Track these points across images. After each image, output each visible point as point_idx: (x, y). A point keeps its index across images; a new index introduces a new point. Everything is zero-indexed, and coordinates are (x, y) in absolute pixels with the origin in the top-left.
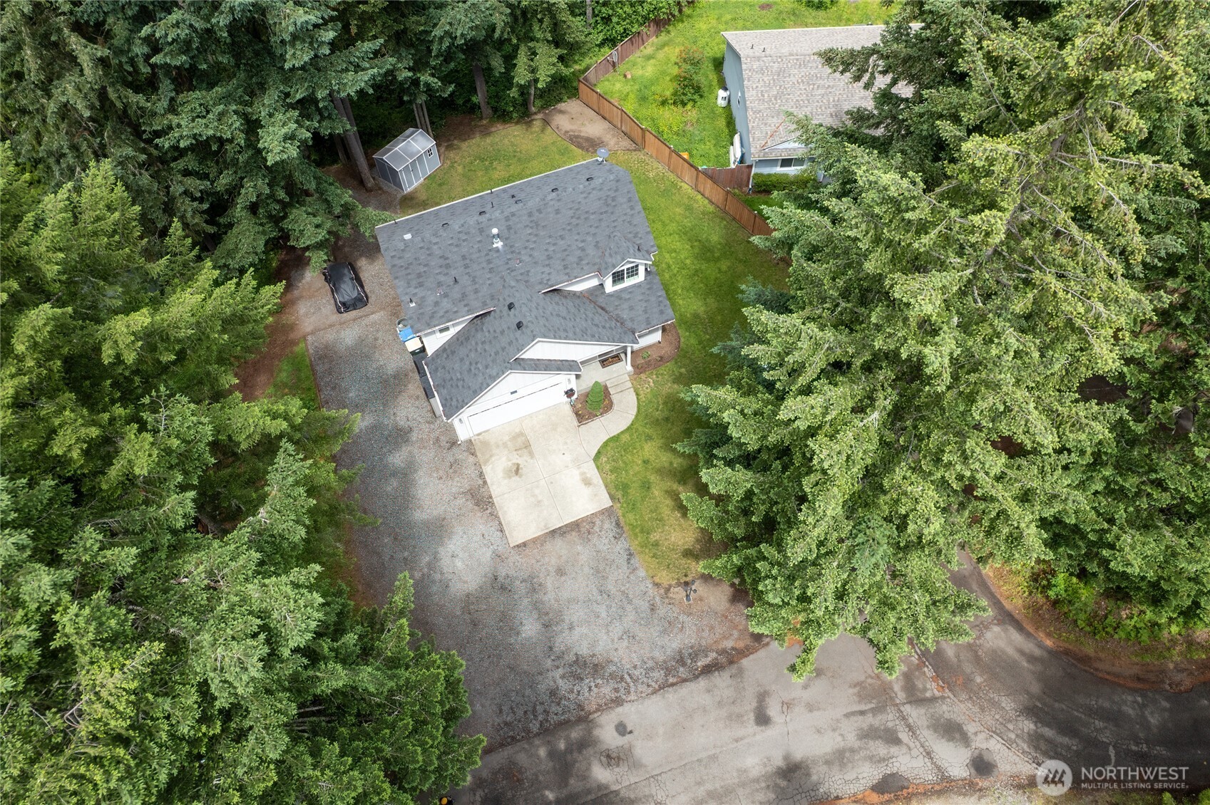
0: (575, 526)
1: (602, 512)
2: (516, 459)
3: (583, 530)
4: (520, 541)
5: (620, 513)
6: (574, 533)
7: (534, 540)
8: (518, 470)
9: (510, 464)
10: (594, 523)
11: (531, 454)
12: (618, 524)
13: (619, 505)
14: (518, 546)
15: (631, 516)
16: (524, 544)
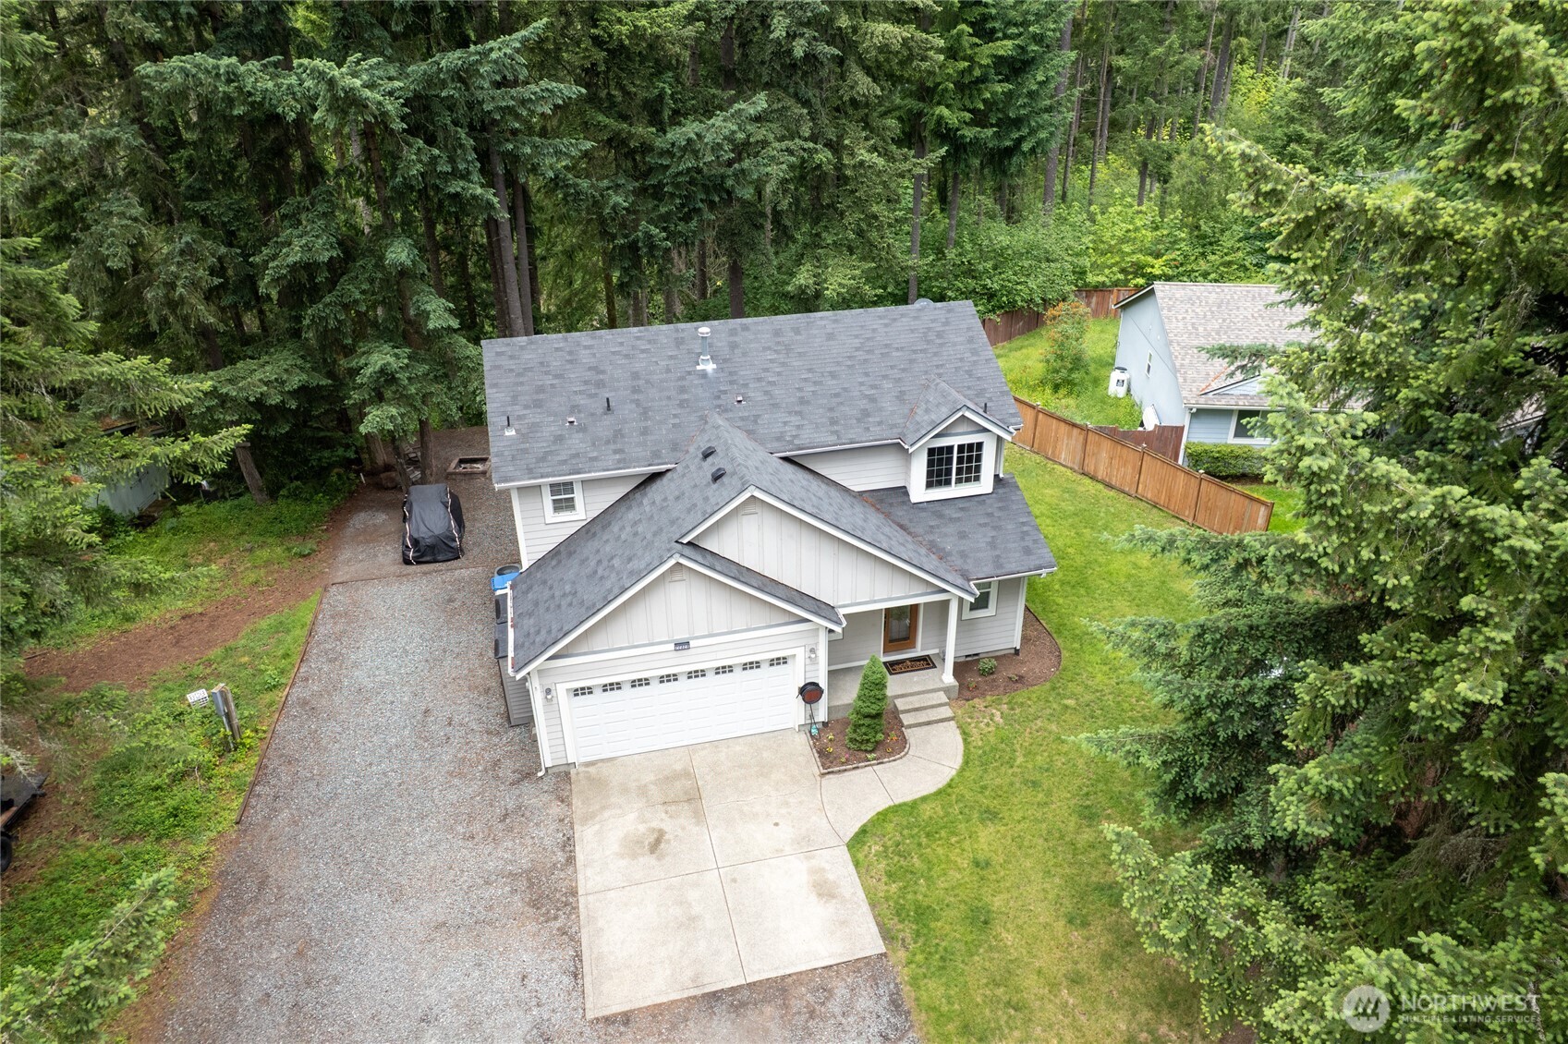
0: (777, 990)
1: (855, 966)
2: (659, 820)
3: (796, 1004)
4: (616, 1008)
5: (904, 974)
6: (768, 1010)
7: (656, 1012)
8: (656, 843)
9: (642, 828)
10: (830, 993)
11: (699, 816)
12: (896, 1004)
13: (902, 954)
14: (608, 1020)
15: (934, 989)
16: (626, 1018)
